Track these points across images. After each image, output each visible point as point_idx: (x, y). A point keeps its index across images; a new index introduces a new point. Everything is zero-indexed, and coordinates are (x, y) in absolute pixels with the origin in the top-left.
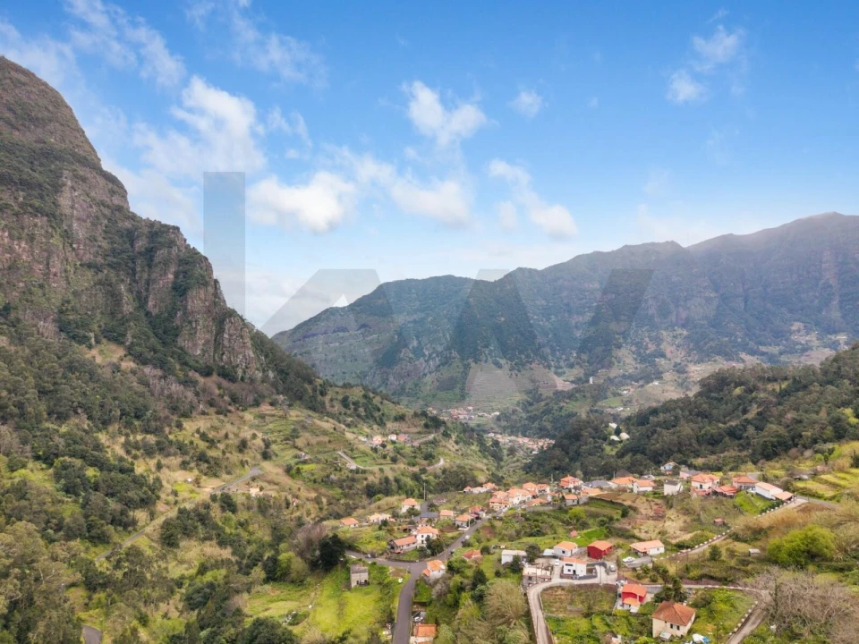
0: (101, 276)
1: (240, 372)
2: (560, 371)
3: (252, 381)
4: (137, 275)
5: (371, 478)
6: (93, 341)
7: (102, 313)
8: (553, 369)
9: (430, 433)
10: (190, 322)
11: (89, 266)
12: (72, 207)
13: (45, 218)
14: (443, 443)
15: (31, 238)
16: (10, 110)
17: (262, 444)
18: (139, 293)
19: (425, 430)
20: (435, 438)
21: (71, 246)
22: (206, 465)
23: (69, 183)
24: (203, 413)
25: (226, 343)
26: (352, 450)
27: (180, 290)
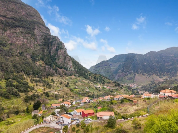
0: (42, 47)
1: (69, 69)
2: (161, 77)
3: (71, 70)
4: (49, 47)
5: (90, 94)
6: (38, 60)
7: (41, 55)
8: (159, 76)
9: (116, 87)
10: (58, 57)
11: (40, 45)
12: (37, 33)
13: (30, 35)
14: (120, 90)
15: (27, 39)
16: (27, 14)
17: (67, 84)
18: (49, 51)
19: (115, 86)
20: (117, 88)
21: (36, 41)
22: (48, 86)
23: (37, 28)
24: (56, 76)
25: (66, 62)
26: (90, 87)
27: (57, 50)
